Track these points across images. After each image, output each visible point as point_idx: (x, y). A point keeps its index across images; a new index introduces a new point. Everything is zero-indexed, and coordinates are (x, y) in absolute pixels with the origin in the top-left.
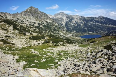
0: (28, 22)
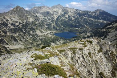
0: (12, 21)
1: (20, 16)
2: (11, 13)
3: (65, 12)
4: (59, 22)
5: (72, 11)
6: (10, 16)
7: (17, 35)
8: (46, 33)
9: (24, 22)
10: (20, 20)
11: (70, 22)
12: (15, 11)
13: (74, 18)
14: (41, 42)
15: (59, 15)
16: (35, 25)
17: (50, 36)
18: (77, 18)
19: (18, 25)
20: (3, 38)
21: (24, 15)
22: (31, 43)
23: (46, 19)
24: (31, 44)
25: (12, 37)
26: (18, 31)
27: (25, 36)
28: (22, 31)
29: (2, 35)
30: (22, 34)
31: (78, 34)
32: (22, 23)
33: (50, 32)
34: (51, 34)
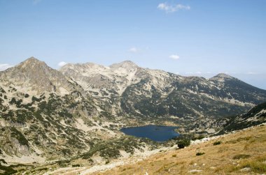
0: (14, 92)
1: (36, 82)
2: (13, 75)
3: (143, 77)
4: (129, 102)
5: (159, 77)
6: (10, 80)
7: (28, 127)
8: (100, 128)
9: (44, 98)
10: (35, 92)
11: (158, 102)
12: (23, 70)
13: (165, 94)
14: (89, 149)
15: (129, 84)
16: (73, 105)
17: (112, 134)
18: (173, 93)
19: (30, 105)
21: (46, 80)
22: (64, 152)
23: (97, 94)
24: (65, 154)
25: (15, 133)
26: (30, 118)
27: (47, 131)
28: (41, 119)
30: (40, 125)
31: (183, 129)
32: (40, 99)
33: (111, 125)
34: (112, 130)
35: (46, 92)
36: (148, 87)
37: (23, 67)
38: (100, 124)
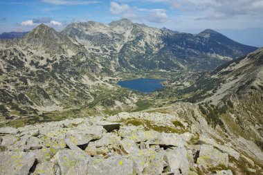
0: (32, 55)
1: (48, 47)
2: (29, 40)
3: (139, 34)
4: (125, 58)
5: (152, 34)
6: (27, 45)
7: (47, 85)
8: (101, 82)
9: (56, 60)
10: (49, 55)
11: (150, 58)
12: (36, 36)
13: (157, 49)
14: (93, 100)
15: (126, 41)
16: (80, 64)
17: (110, 87)
18: (164, 48)
19: (45, 66)
20: (22, 92)
21: (56, 44)
23: (98, 51)
24: (76, 104)
25: (40, 90)
26: (48, 77)
27: (61, 87)
28: (56, 78)
29: (20, 85)
30: (55, 83)
31: (167, 82)
32: (53, 61)
33: (110, 80)
34: (111, 83)
35: (56, 54)
36: (142, 44)
37: (36, 33)
38: (101, 79)
